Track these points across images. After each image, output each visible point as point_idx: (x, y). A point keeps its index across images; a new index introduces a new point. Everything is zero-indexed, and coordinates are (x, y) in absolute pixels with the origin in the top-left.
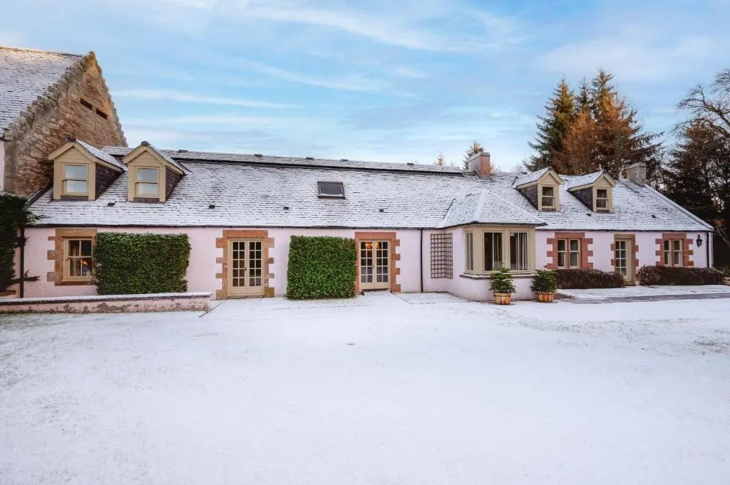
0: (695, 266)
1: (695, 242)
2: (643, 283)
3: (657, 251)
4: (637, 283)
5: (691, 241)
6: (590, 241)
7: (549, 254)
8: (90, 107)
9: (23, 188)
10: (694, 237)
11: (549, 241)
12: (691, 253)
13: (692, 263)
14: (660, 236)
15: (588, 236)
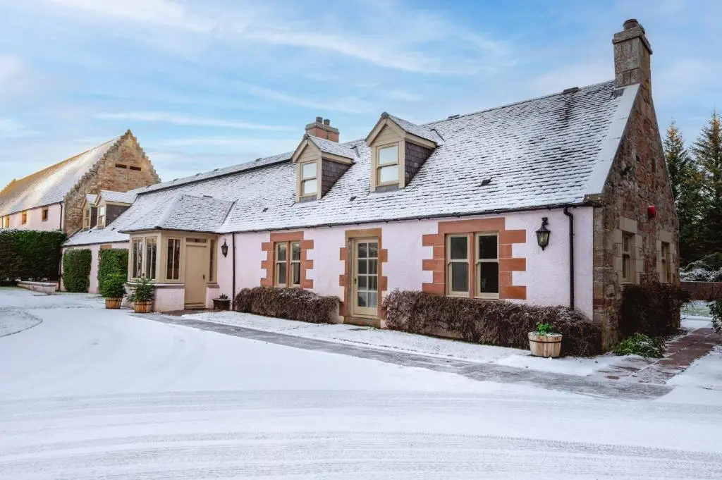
0: (531, 300)
1: (532, 237)
2: (395, 327)
3: (424, 261)
4: (383, 323)
5: (520, 236)
6: (310, 244)
7: (264, 265)
8: (124, 167)
9: (71, 226)
10: (530, 224)
11: (264, 247)
12: (520, 264)
13: (520, 292)
14: (433, 228)
15: (308, 235)
